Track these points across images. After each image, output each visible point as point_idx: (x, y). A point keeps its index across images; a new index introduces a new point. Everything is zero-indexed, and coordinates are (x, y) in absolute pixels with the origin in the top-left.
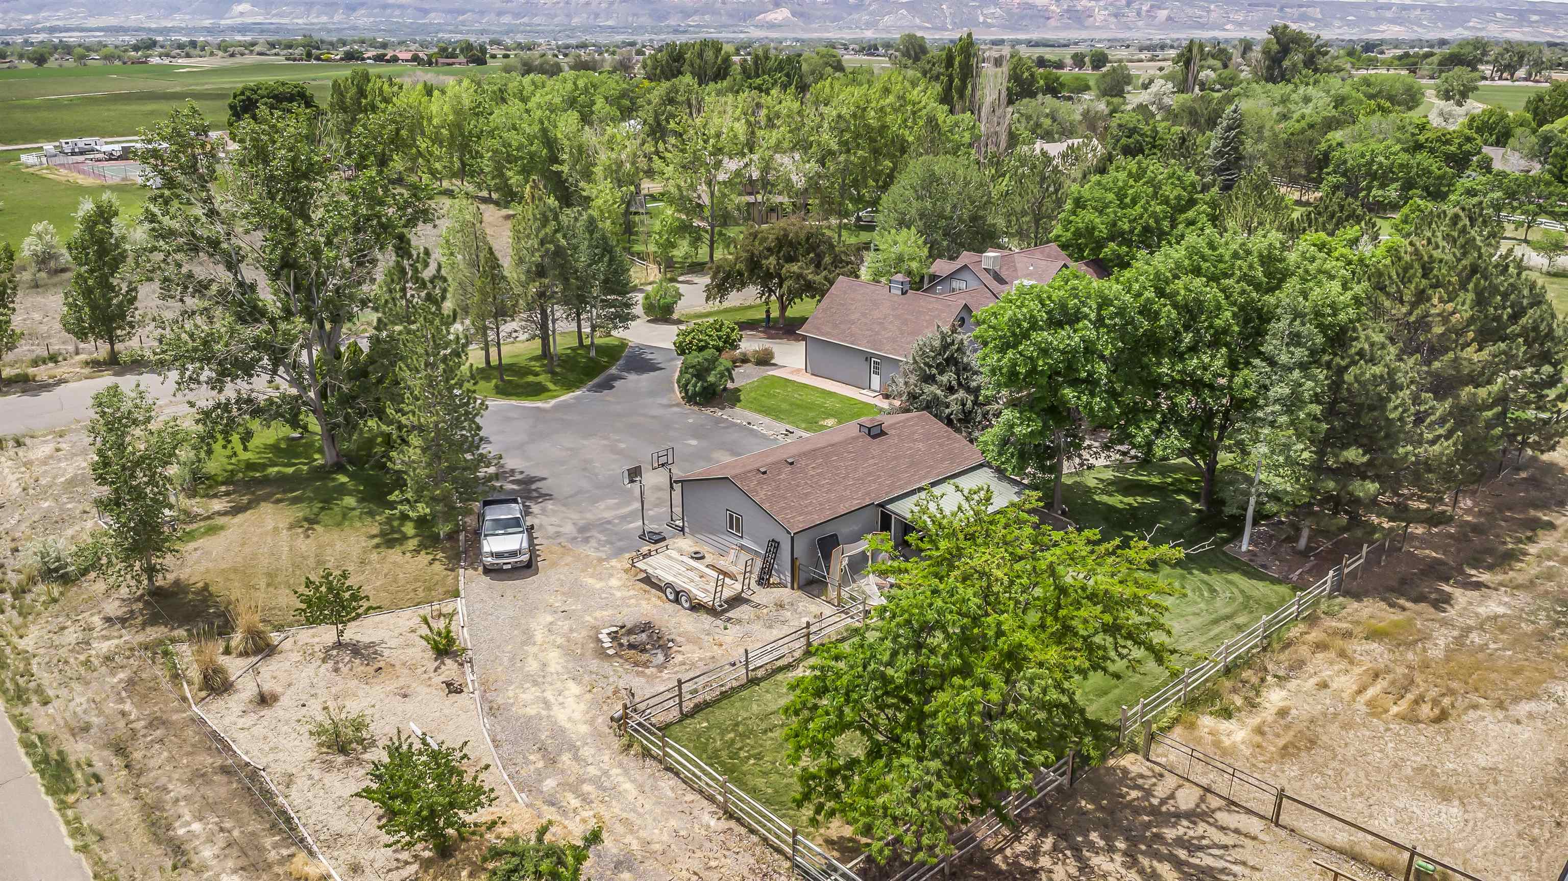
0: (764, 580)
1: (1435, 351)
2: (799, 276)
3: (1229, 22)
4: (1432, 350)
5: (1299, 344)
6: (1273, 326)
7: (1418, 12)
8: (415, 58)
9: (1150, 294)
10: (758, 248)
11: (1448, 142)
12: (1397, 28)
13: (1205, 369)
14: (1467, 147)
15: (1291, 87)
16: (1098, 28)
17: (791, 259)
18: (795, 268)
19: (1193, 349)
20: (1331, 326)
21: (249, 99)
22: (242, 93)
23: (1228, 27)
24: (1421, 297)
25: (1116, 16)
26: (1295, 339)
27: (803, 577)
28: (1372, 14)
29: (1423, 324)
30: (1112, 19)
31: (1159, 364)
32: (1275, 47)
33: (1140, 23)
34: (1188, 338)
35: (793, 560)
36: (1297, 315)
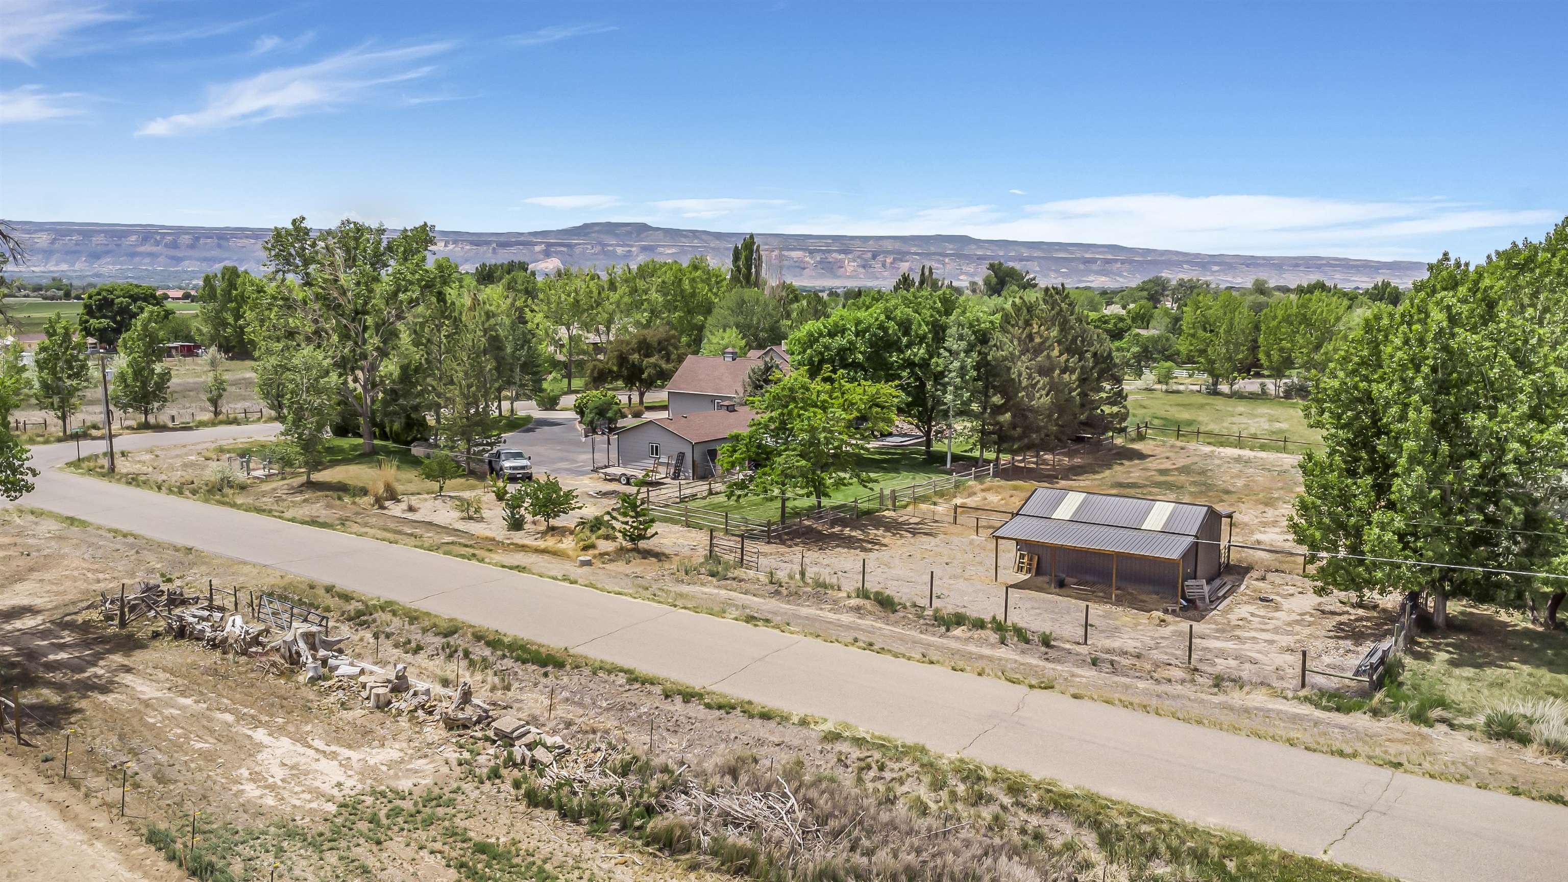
0: (676, 477)
1: (1037, 351)
2: (655, 366)
3: (962, 273)
4: (1035, 351)
5: (962, 340)
6: (948, 331)
7: (1119, 265)
8: (186, 296)
9: (882, 317)
10: (625, 349)
11: (1105, 322)
12: (1103, 279)
13: (915, 356)
14: (1121, 325)
15: (1001, 299)
16: (849, 277)
17: (648, 355)
18: (652, 360)
19: (909, 346)
20: (978, 331)
21: (105, 298)
22: (99, 294)
23: (961, 277)
24: (1028, 323)
25: (864, 267)
26: (961, 338)
27: (700, 471)
28: (1082, 267)
29: (1030, 337)
30: (861, 270)
31: (891, 356)
32: (994, 280)
33: (886, 274)
34: (905, 340)
35: (693, 461)
36: (960, 325)
